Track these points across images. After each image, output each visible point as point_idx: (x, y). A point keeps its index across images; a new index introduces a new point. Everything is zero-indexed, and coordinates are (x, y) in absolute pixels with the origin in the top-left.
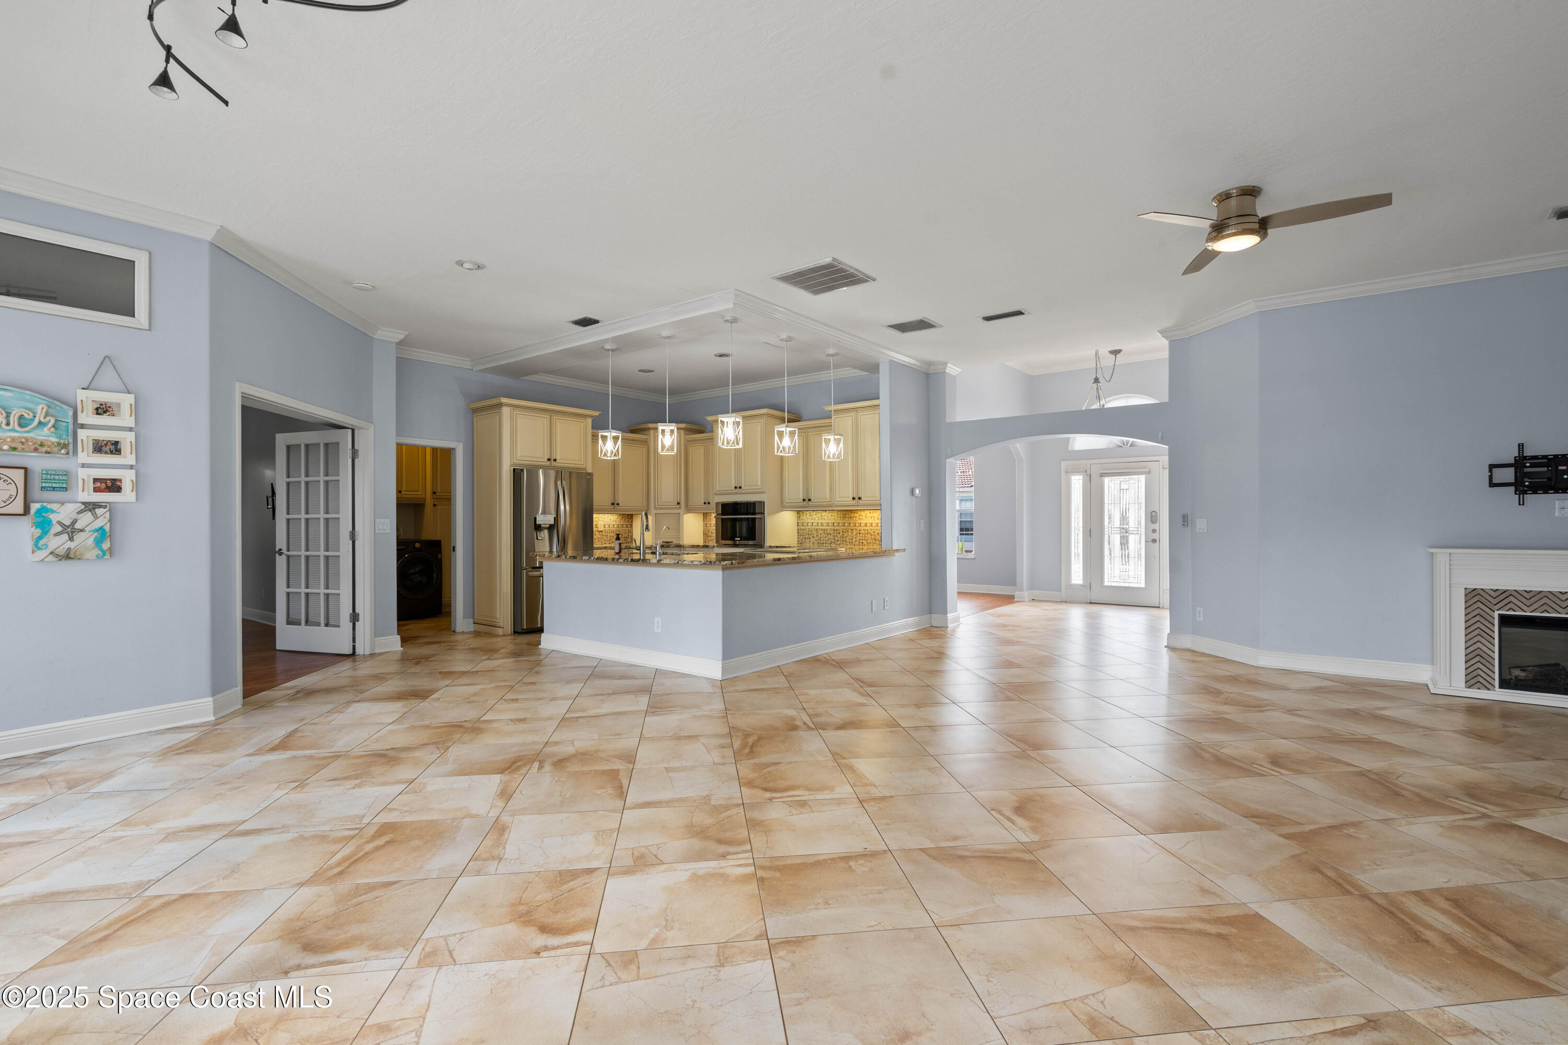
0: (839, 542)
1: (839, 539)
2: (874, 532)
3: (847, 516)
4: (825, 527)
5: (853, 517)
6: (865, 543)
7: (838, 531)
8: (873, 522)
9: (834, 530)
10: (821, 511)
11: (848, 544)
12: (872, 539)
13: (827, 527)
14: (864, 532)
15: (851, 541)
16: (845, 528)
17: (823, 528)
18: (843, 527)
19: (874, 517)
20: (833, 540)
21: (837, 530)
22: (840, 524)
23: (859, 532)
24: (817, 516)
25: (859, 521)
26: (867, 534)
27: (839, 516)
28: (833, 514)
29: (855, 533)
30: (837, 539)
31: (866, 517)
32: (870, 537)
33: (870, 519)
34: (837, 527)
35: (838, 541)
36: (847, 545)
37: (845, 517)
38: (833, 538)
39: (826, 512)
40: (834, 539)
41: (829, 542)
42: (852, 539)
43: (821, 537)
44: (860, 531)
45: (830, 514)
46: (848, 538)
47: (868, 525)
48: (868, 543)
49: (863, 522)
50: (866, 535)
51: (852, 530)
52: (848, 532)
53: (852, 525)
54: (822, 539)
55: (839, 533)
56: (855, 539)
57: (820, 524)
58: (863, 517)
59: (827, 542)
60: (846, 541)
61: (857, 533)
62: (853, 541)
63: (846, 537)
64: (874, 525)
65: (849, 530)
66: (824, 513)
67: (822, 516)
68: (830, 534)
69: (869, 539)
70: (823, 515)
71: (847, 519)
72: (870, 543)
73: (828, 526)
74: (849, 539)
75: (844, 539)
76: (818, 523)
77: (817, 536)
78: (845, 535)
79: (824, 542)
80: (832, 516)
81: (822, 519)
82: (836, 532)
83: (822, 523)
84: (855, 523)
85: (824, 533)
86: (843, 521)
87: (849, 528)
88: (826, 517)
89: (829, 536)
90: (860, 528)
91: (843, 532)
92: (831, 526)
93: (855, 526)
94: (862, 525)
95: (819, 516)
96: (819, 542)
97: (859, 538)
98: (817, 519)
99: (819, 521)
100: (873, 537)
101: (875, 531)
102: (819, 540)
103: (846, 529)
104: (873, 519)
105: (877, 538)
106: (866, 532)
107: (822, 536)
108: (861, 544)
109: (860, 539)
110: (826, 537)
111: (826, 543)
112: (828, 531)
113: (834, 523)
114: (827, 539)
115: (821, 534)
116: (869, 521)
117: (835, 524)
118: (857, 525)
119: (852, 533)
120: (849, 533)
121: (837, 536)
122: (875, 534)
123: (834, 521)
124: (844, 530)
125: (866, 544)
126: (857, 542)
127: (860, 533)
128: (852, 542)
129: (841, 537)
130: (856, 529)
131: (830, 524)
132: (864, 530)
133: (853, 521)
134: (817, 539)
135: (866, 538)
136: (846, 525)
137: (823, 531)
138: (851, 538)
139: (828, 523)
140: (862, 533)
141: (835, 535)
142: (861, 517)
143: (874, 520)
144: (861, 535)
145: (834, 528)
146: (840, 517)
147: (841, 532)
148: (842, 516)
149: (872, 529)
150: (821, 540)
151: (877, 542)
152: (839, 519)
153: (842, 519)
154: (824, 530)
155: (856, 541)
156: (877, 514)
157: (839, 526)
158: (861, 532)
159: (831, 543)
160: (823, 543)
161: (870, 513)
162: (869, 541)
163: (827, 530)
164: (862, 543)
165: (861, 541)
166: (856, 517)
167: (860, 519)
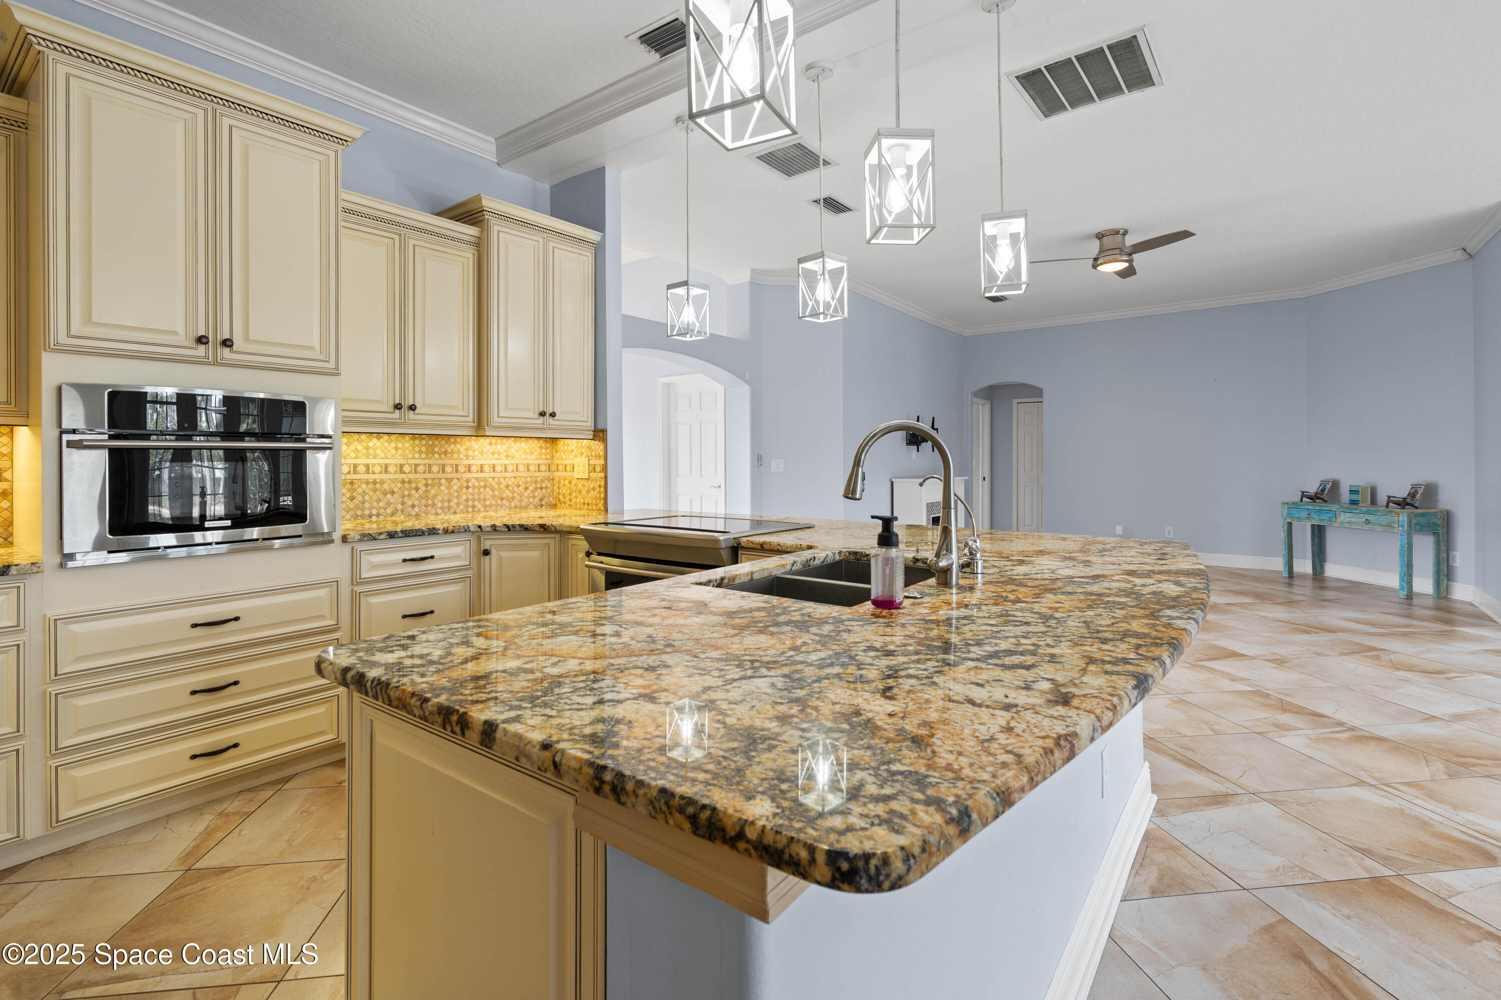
0: (417, 509)
1: (416, 503)
2: (499, 483)
3: (437, 449)
4: (378, 477)
5: (453, 452)
6: (479, 506)
7: (413, 485)
8: (495, 462)
9: (403, 482)
10: (364, 437)
11: (439, 511)
12: (493, 497)
13: (384, 476)
14: (476, 484)
15: (446, 504)
16: (432, 476)
17: (371, 477)
18: (427, 476)
19: (499, 453)
20: (400, 507)
21: (410, 482)
22: (421, 469)
23: (465, 484)
24: (352, 447)
25: (467, 462)
26: (485, 487)
27: (417, 449)
28: (400, 445)
29: (455, 488)
30: (410, 503)
31: (482, 453)
32: (491, 493)
33: (491, 456)
34: (412, 476)
35: (413, 506)
36: (437, 514)
37: (433, 453)
38: (400, 500)
39: (379, 439)
40: (403, 503)
41: (389, 511)
42: (449, 501)
43: (363, 503)
44: (467, 481)
45: (393, 445)
46: (440, 498)
47: (486, 469)
48: (485, 507)
49: (475, 463)
50: (482, 490)
51: (449, 480)
52: (440, 484)
53: (448, 469)
54: (367, 505)
55: (417, 489)
56: (455, 501)
57: (361, 469)
58: (476, 453)
59: (382, 511)
60: (434, 505)
61: (461, 488)
62: (452, 504)
63: (435, 496)
64: (498, 468)
65: (443, 481)
66: (374, 442)
67: (367, 448)
68: (393, 493)
69: (488, 497)
70: (371, 444)
71: (437, 456)
72: (490, 506)
73: (386, 472)
74: (442, 501)
75: (430, 502)
76: (355, 466)
77: (352, 499)
78: (433, 492)
79: (374, 512)
80: (397, 449)
81: (368, 456)
82: (406, 485)
83: (367, 466)
84: (457, 465)
85: (375, 490)
86: (427, 461)
87: (441, 475)
88: (378, 451)
89: (389, 496)
90: (468, 475)
91: (426, 485)
92: (396, 472)
93: (457, 471)
94: (474, 469)
95: (359, 448)
96: (359, 512)
97: (465, 497)
98: (353, 455)
99: (358, 461)
100: (496, 493)
101: (502, 480)
102: (357, 507)
103: (433, 479)
104: (496, 456)
105: (505, 495)
106: (482, 484)
107: (367, 497)
108: (470, 509)
109: (467, 500)
110: (379, 501)
111: (378, 515)
112: (385, 486)
113: (402, 466)
114: (382, 504)
115: (364, 493)
116: (488, 461)
117: (406, 469)
118: (462, 469)
119: (449, 488)
120: (443, 488)
121: (409, 495)
122: (502, 486)
123: (403, 462)
124: (430, 482)
125: (482, 509)
126: (461, 507)
127: (467, 487)
128: (449, 508)
129: (421, 497)
130: (458, 479)
131: (391, 469)
132: (476, 479)
133: (451, 462)
134: (352, 505)
135: (482, 497)
136: (435, 469)
137: (371, 486)
138: (446, 498)
139: (386, 466)
140: (474, 487)
141: (407, 493)
142: (470, 453)
143: (499, 459)
144: (470, 490)
145: (403, 476)
146: (420, 452)
147: (420, 485)
148: (424, 449)
149: (493, 478)
150: (363, 510)
151: (505, 502)
152: (417, 456)
153: (424, 456)
154: (375, 482)
155: (458, 504)
156: (504, 447)
157: (416, 472)
158: (470, 484)
159: (393, 515)
160: (370, 516)
161: (491, 444)
162: (488, 503)
163: (382, 482)
164: (474, 507)
165: (470, 503)
166: (459, 452)
167: (467, 457)
